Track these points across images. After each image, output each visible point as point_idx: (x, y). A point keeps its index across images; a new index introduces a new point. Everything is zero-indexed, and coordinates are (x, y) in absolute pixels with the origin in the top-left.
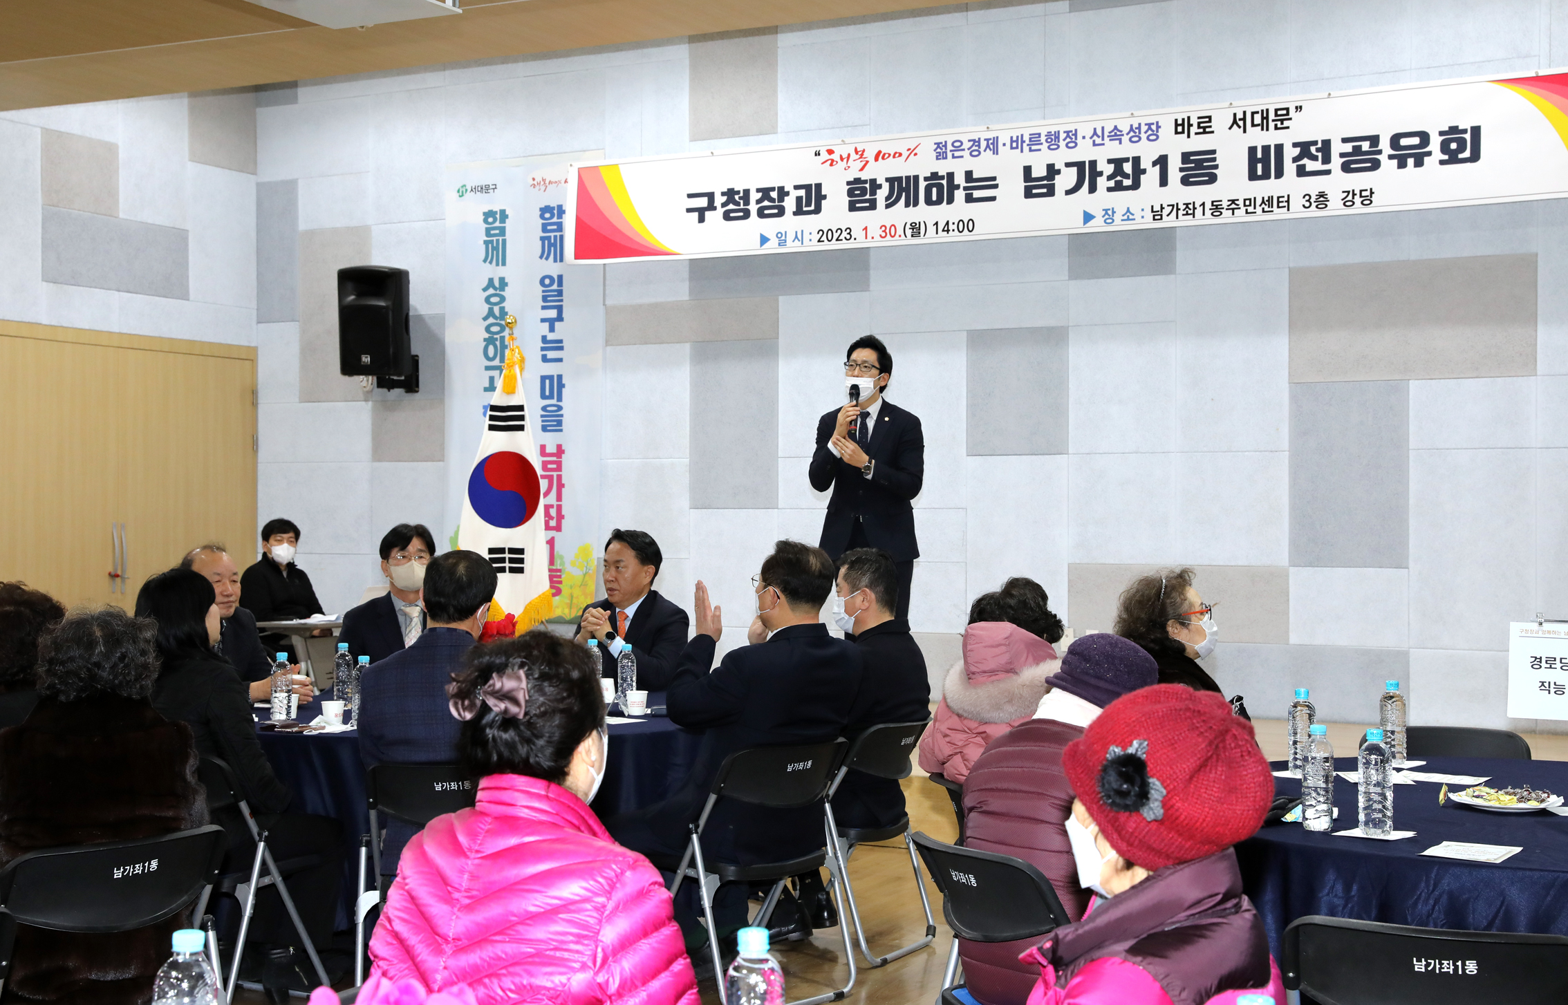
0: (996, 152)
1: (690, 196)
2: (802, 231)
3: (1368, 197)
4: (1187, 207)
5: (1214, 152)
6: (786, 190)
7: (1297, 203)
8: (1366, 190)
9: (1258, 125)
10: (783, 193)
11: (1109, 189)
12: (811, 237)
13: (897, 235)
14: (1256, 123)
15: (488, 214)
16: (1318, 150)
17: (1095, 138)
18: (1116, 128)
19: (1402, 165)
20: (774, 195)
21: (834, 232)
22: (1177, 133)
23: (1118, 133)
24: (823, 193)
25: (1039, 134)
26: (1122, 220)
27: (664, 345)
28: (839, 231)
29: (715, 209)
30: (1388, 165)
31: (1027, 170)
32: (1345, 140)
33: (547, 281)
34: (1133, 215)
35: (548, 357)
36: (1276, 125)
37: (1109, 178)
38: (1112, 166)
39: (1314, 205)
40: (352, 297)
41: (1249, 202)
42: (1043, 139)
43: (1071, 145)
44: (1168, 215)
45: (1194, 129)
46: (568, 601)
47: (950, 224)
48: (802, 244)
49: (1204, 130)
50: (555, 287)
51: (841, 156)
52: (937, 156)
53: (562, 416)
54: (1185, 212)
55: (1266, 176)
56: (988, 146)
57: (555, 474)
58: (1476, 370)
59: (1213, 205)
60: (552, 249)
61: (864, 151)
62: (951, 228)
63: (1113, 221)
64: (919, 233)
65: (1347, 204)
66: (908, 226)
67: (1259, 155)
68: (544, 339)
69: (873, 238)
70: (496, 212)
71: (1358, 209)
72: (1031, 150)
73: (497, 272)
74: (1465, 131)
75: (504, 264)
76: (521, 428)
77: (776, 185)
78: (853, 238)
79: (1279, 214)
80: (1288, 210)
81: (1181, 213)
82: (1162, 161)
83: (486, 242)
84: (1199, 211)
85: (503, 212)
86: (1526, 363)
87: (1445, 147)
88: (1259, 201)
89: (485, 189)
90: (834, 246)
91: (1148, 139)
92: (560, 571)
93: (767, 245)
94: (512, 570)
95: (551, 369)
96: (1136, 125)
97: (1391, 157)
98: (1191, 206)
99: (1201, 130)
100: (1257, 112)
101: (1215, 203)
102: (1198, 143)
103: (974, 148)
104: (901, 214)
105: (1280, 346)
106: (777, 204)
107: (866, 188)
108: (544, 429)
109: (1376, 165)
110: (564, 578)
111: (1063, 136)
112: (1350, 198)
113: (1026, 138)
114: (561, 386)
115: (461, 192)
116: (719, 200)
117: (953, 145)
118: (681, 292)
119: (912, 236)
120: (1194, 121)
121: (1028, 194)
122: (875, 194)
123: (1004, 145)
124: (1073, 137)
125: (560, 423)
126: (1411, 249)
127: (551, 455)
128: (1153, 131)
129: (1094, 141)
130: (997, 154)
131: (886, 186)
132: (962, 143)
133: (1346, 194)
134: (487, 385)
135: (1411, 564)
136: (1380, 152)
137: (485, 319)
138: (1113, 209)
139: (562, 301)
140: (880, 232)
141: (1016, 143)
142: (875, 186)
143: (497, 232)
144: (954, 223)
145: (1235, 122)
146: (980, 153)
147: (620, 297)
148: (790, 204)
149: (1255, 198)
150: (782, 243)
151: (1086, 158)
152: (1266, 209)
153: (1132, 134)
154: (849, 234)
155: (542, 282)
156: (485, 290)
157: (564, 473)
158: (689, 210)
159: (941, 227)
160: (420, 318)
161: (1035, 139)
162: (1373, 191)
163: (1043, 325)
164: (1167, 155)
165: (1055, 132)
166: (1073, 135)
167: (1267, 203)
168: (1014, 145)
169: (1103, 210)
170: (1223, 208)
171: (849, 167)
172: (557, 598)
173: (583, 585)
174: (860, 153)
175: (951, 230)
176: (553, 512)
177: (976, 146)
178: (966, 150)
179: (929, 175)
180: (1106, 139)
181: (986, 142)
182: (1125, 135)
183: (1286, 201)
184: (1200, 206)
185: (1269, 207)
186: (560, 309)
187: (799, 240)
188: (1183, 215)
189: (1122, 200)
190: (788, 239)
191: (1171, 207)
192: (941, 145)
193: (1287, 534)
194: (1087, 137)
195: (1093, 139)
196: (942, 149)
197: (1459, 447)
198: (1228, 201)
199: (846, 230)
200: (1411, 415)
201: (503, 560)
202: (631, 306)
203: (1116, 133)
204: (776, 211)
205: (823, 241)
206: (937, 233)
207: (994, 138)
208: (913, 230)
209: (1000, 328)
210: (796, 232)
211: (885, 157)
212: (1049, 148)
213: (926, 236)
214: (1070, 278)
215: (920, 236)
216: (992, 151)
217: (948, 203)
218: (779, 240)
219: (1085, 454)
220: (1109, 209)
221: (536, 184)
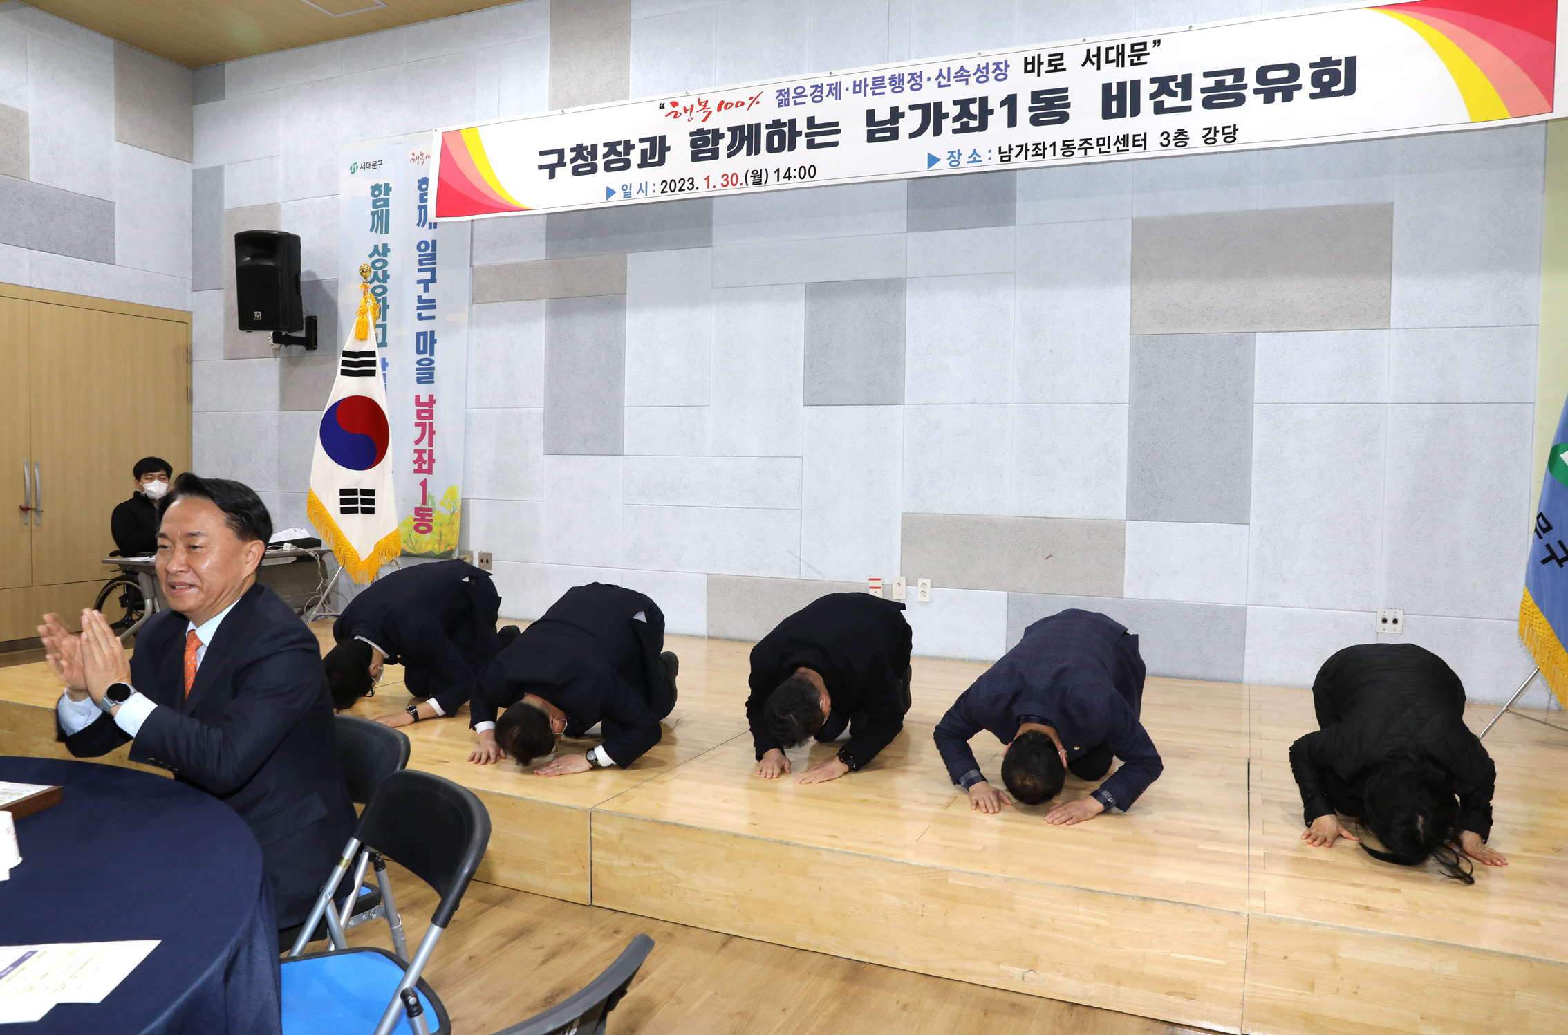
0: (838, 97)
1: (542, 153)
2: (646, 183)
3: (1231, 134)
4: (1037, 147)
5: (1065, 90)
6: (631, 143)
7: (1154, 141)
8: (1230, 127)
9: (1113, 61)
10: (628, 146)
11: (955, 131)
12: (654, 188)
13: (739, 183)
14: (1111, 58)
15: (376, 188)
16: (1177, 86)
17: (941, 79)
18: (962, 68)
19: (1269, 99)
20: (620, 148)
21: (677, 182)
22: (1026, 71)
23: (965, 74)
24: (667, 145)
25: (883, 78)
26: (968, 162)
27: (523, 302)
28: (682, 182)
29: (564, 165)
30: (1254, 101)
31: (870, 114)
32: (1207, 75)
33: (423, 246)
34: (980, 156)
35: (423, 315)
36: (1132, 61)
37: (955, 120)
38: (958, 107)
39: (1173, 143)
40: (248, 259)
41: (1102, 141)
42: (887, 82)
43: (915, 87)
44: (1016, 156)
45: (1045, 67)
46: (438, 538)
47: (792, 170)
48: (646, 195)
49: (1056, 68)
50: (429, 251)
51: (685, 108)
52: (779, 104)
53: (433, 368)
54: (1034, 153)
55: (1121, 113)
56: (830, 91)
57: (427, 422)
58: (1327, 321)
59: (1064, 145)
61: (707, 101)
62: (792, 175)
63: (959, 163)
64: (761, 181)
65: (1209, 141)
66: (750, 174)
67: (1114, 92)
68: (420, 298)
69: (715, 187)
70: (381, 186)
71: (1221, 146)
72: (874, 94)
73: (380, 239)
74: (1339, 62)
75: (387, 232)
76: (372, 373)
77: (622, 140)
78: (695, 188)
79: (1135, 153)
80: (1145, 149)
81: (1030, 153)
82: (1010, 102)
83: (373, 213)
84: (1049, 151)
85: (387, 185)
86: (1380, 316)
87: (1316, 80)
88: (1113, 140)
89: (373, 165)
90: (678, 196)
91: (996, 78)
92: (431, 510)
93: (613, 198)
94: (365, 511)
95: (425, 326)
96: (983, 65)
97: (1256, 92)
98: (1041, 147)
99: (1052, 68)
100: (1113, 48)
101: (1066, 143)
102: (1049, 81)
103: (816, 94)
104: (743, 163)
105: (1121, 297)
106: (622, 157)
107: (708, 138)
108: (419, 381)
109: (1240, 100)
110: (434, 517)
111: (907, 78)
112: (1212, 135)
113: (870, 82)
114: (433, 341)
115: (353, 170)
116: (569, 156)
117: (795, 91)
118: (537, 252)
119: (754, 184)
120: (1045, 59)
121: (871, 138)
122: (718, 144)
124: (918, 79)
125: (432, 375)
126: (1261, 198)
127: (424, 404)
128: (1002, 71)
129: (939, 82)
130: (840, 99)
131: (728, 136)
132: (804, 90)
133: (1208, 131)
135: (1252, 520)
136: (1245, 86)
137: (371, 282)
138: (959, 151)
139: (435, 263)
140: (722, 181)
141: (859, 87)
142: (717, 135)
143: (382, 203)
144: (795, 170)
145: (1088, 58)
146: (822, 98)
147: (486, 259)
148: (635, 157)
149: (1109, 137)
150: (627, 195)
151: (931, 100)
152: (1121, 148)
153: (979, 74)
154: (691, 183)
155: (419, 247)
156: (371, 256)
157: (434, 421)
158: (541, 167)
159: (782, 175)
160: (316, 284)
161: (878, 82)
162: (1237, 128)
163: (881, 278)
164: (1015, 95)
165: (899, 75)
166: (917, 77)
167: (1122, 142)
168: (857, 89)
169: (949, 152)
170: (1075, 148)
171: (692, 118)
172: (428, 534)
173: (451, 523)
174: (703, 104)
175: (793, 177)
176: (425, 456)
177: (819, 91)
178: (808, 96)
179: (771, 123)
180: (953, 80)
181: (828, 87)
182: (972, 75)
183: (1142, 140)
184: (1051, 146)
185: (1124, 146)
186: (433, 271)
187: (643, 192)
188: (1033, 156)
189: (968, 142)
190: (632, 191)
191: (1020, 148)
192: (783, 93)
193: (1125, 488)
194: (933, 79)
195: (939, 80)
196: (784, 97)
197: (1307, 402)
198: (1081, 140)
199: (688, 180)
200: (1256, 368)
201: (355, 501)
202: (494, 266)
203: (962, 74)
204: (621, 164)
205: (666, 192)
206: (778, 180)
207: (837, 83)
208: (754, 178)
209: (838, 280)
210: (641, 184)
211: (728, 107)
212: (893, 91)
213: (767, 184)
214: (909, 230)
215: (761, 184)
216: (835, 96)
217: (789, 150)
218: (624, 193)
219: (921, 405)
220: (955, 152)
221: (415, 158)
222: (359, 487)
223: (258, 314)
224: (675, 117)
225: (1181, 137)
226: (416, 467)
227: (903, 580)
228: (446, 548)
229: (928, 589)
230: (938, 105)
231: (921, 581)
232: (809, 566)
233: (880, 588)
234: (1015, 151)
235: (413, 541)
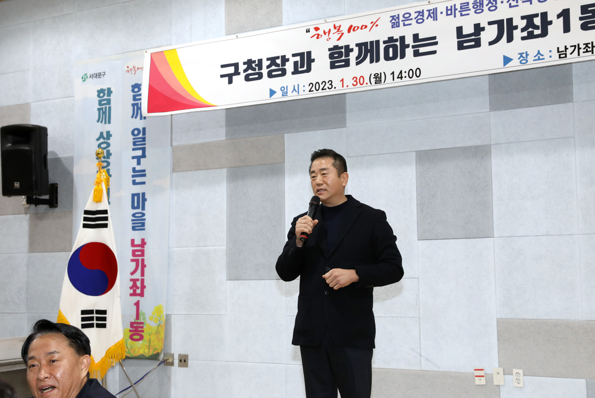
0: (435, 18)
1: (223, 66)
2: (298, 85)
4: (587, 46)
6: (287, 57)
10: (285, 60)
11: (523, 38)
12: (304, 88)
13: (365, 83)
15: (101, 91)
20: (279, 61)
21: (320, 84)
24: (312, 58)
25: (468, 3)
26: (534, 60)
27: (210, 170)
28: (324, 83)
29: (239, 74)
31: (459, 30)
33: (136, 132)
34: (543, 55)
35: (137, 181)
37: (523, 30)
38: (525, 21)
40: (10, 145)
42: (471, 6)
43: (492, 8)
44: (571, 54)
46: (147, 344)
47: (403, 72)
48: (298, 94)
50: (141, 135)
51: (324, 31)
52: (392, 26)
53: (144, 220)
54: (585, 50)
56: (429, 15)
57: (140, 258)
60: (139, 111)
61: (340, 26)
62: (403, 75)
63: (527, 61)
64: (381, 81)
66: (373, 76)
68: (134, 170)
69: (347, 86)
70: (105, 90)
72: (462, 15)
73: (105, 128)
75: (109, 122)
76: (105, 226)
77: (280, 55)
78: (333, 88)
81: (581, 51)
82: (565, 14)
83: (99, 109)
85: (109, 89)
89: (98, 75)
90: (321, 93)
92: (142, 323)
93: (274, 97)
94: (99, 326)
95: (138, 189)
103: (419, 17)
104: (368, 68)
106: (281, 67)
107: (342, 52)
108: (134, 229)
110: (145, 328)
111: (486, 2)
113: (458, 7)
114: (144, 200)
115: (84, 79)
116: (242, 67)
117: (403, 16)
118: (219, 134)
119: (376, 83)
121: (461, 47)
122: (349, 56)
124: (494, 2)
125: (143, 225)
127: (138, 246)
129: (510, 4)
130: (436, 20)
131: (356, 50)
132: (410, 15)
137: (98, 158)
138: (526, 52)
139: (145, 144)
140: (353, 82)
141: (451, 11)
142: (348, 50)
143: (105, 102)
144: (405, 72)
146: (423, 20)
147: (182, 140)
148: (289, 67)
150: (285, 94)
151: (504, 17)
154: (331, 84)
155: (133, 133)
156: (98, 140)
157: (146, 258)
158: (222, 76)
159: (396, 76)
160: (58, 160)
161: (465, 7)
163: (472, 145)
164: (569, 9)
168: (449, 12)
169: (519, 54)
171: (330, 38)
172: (140, 342)
173: (158, 333)
174: (337, 28)
175: (404, 77)
176: (139, 284)
177: (421, 16)
178: (413, 19)
179: (387, 39)
180: (520, 2)
186: (144, 150)
187: (296, 91)
188: (584, 52)
189: (533, 45)
190: (288, 91)
191: (573, 48)
192: (395, 18)
194: (505, 2)
195: (510, 2)
196: (396, 20)
199: (328, 82)
201: (92, 319)
202: (188, 145)
204: (280, 72)
205: (313, 91)
206: (393, 80)
207: (434, 9)
208: (376, 79)
209: (440, 148)
210: (294, 86)
211: (355, 30)
212: (475, 12)
213: (385, 83)
214: (491, 110)
215: (381, 83)
216: (433, 18)
217: (401, 58)
218: (282, 92)
219: (507, 237)
220: (524, 53)
221: (129, 70)
222: (95, 308)
223: (17, 184)
224: (318, 38)
226: (131, 291)
227: (501, 370)
228: (154, 351)
229: (521, 377)
230: (510, 21)
231: (515, 371)
232: (428, 360)
233: (483, 376)
234: (570, 50)
235: (129, 347)
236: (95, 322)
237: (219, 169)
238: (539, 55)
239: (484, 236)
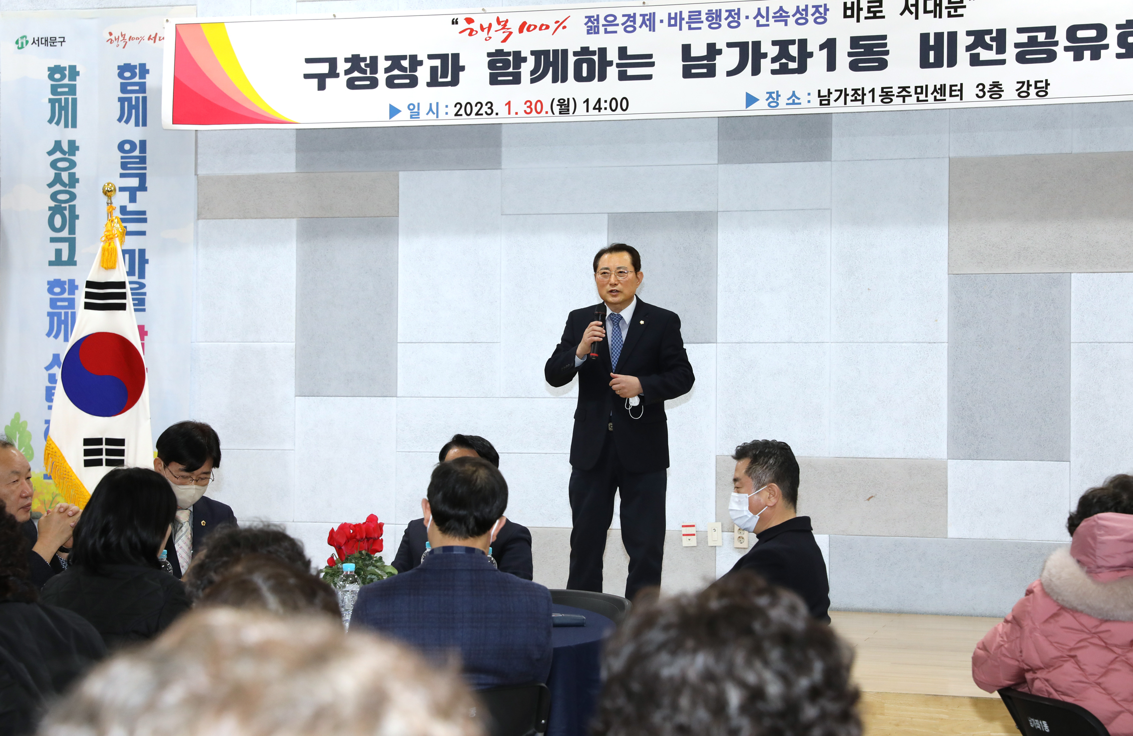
0: (652, 28)
1: (308, 61)
2: (437, 103)
3: (1043, 89)
4: (856, 93)
5: (884, 37)
6: (419, 59)
7: (970, 92)
8: (1042, 81)
9: (930, 12)
10: (415, 62)
11: (774, 72)
12: (447, 110)
13: (544, 112)
14: (928, 9)
15: (54, 70)
16: (992, 39)
17: (759, 18)
18: (781, 8)
19: (1078, 57)
20: (405, 63)
21: (473, 105)
22: (845, 16)
23: (784, 14)
24: (461, 64)
25: (700, 12)
26: (787, 104)
27: (267, 220)
28: (479, 105)
29: (337, 76)
31: (686, 49)
32: (1020, 30)
33: (127, 147)
34: (799, 99)
37: (774, 60)
38: (777, 47)
39: (988, 94)
41: (921, 90)
42: (703, 17)
43: (733, 24)
44: (836, 101)
45: (864, 13)
47: (602, 102)
48: (437, 117)
49: (875, 15)
50: (137, 153)
51: (481, 26)
52: (588, 30)
53: (145, 294)
54: (853, 98)
55: (938, 64)
56: (644, 22)
59: (882, 92)
60: (134, 111)
61: (507, 21)
62: (603, 106)
63: (778, 104)
64: (568, 110)
65: (1022, 95)
66: (556, 102)
67: (932, 42)
68: (123, 210)
69: (517, 113)
70: (65, 68)
71: (1033, 99)
72: (690, 28)
73: (66, 135)
75: (74, 125)
76: (122, 307)
77: (408, 53)
78: (494, 113)
79: (951, 103)
80: (961, 99)
81: (849, 98)
82: (830, 45)
83: (52, 101)
84: (868, 98)
87: (1122, 40)
88: (931, 89)
89: (50, 42)
90: (473, 120)
91: (815, 21)
93: (397, 117)
94: (110, 463)
95: (131, 243)
96: (802, 7)
97: (1067, 49)
98: (860, 92)
99: (871, 15)
101: (885, 90)
102: (867, 28)
103: (629, 23)
104: (548, 90)
105: (938, 237)
106: (408, 73)
107: (509, 60)
109: (1051, 57)
111: (724, 15)
112: (1025, 88)
113: (685, 16)
114: (144, 261)
115: (21, 44)
116: (342, 67)
117: (605, 19)
118: (286, 164)
119: (560, 113)
120: (864, 5)
121: (687, 73)
122: (520, 68)
123: (662, 21)
124: (736, 16)
125: (142, 302)
126: (1075, 142)
128: (821, 14)
129: (758, 21)
130: (654, 30)
131: (531, 61)
132: (615, 18)
133: (1021, 85)
134: (53, 259)
135: (1072, 459)
136: (1056, 44)
137: (50, 185)
138: (777, 92)
139: (145, 168)
140: (525, 107)
141: (675, 20)
142: (519, 59)
143: (66, 90)
144: (606, 101)
145: (907, 7)
146: (635, 29)
147: (213, 167)
148: (423, 73)
150: (415, 115)
151: (750, 39)
152: (939, 97)
153: (798, 16)
154: (490, 108)
155: (121, 147)
156: (50, 153)
158: (307, 76)
159: (592, 104)
161: (695, 17)
162: (1048, 83)
163: (690, 210)
164: (835, 39)
165: (716, 10)
166: (735, 14)
167: (939, 91)
168: (673, 22)
169: (767, 93)
170: (893, 95)
171: (490, 38)
174: (502, 23)
175: (603, 109)
177: (631, 21)
178: (620, 25)
179: (579, 50)
180: (771, 20)
181: (642, 17)
182: (791, 16)
183: (959, 90)
184: (870, 92)
185: (941, 96)
186: (143, 178)
187: (434, 113)
188: (852, 101)
189: (787, 83)
190: (420, 111)
191: (839, 93)
192: (592, 19)
193: (946, 426)
194: (751, 18)
195: (757, 19)
196: (593, 23)
197: (1122, 341)
198: (899, 88)
199: (486, 105)
200: (1073, 308)
201: (99, 452)
202: (228, 177)
203: (781, 14)
204: (407, 81)
205: (461, 115)
206: (588, 111)
207: (650, 14)
208: (561, 107)
209: (644, 211)
210: (431, 104)
211: (531, 29)
212: (710, 26)
213: (575, 114)
214: (720, 162)
215: (569, 113)
216: (648, 27)
217: (600, 80)
218: (411, 113)
219: (735, 343)
220: (774, 93)
221: (114, 39)
222: (104, 436)
224: (470, 34)
225: (996, 89)
227: (718, 526)
230: (757, 45)
233: (694, 535)
234: (835, 95)
236: (104, 457)
237: (283, 220)
238: (794, 98)
239: (703, 341)
